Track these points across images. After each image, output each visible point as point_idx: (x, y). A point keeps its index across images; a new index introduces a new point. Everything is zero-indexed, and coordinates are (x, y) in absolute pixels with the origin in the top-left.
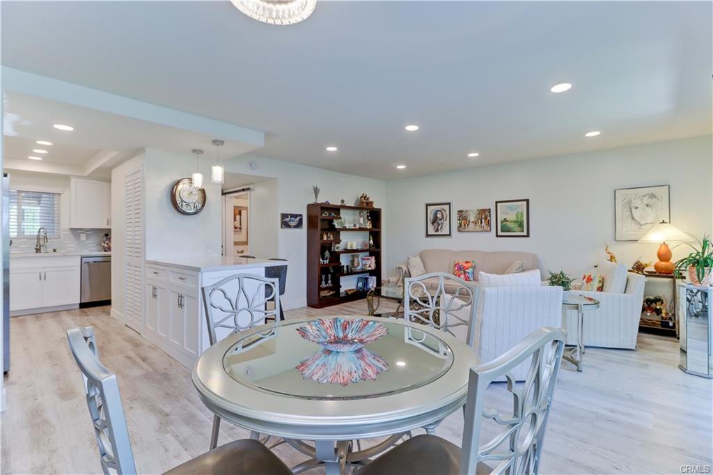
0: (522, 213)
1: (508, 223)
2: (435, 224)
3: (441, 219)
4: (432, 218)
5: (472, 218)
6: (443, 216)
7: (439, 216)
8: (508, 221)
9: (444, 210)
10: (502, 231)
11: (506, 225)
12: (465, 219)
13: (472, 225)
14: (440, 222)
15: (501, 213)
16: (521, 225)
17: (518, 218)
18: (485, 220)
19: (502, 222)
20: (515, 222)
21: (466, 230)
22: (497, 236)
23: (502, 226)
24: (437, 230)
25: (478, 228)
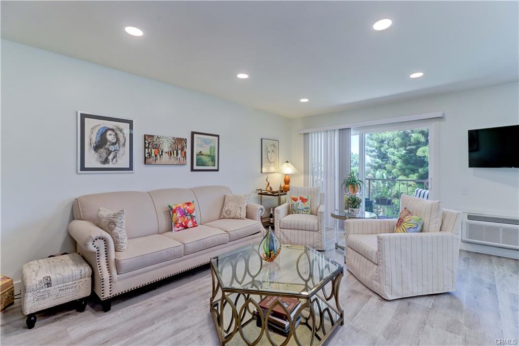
0: (214, 148)
1: (203, 157)
2: (102, 150)
3: (114, 144)
4: (94, 140)
5: (166, 147)
6: (118, 139)
7: (110, 137)
8: (203, 155)
9: (121, 131)
10: (198, 165)
11: (201, 159)
12: (157, 147)
13: (165, 156)
14: (112, 148)
15: (197, 145)
16: (213, 160)
17: (211, 152)
18: (181, 151)
19: (197, 155)
20: (208, 156)
21: (158, 162)
22: (192, 170)
23: (197, 159)
24: (106, 161)
25: (173, 161)
